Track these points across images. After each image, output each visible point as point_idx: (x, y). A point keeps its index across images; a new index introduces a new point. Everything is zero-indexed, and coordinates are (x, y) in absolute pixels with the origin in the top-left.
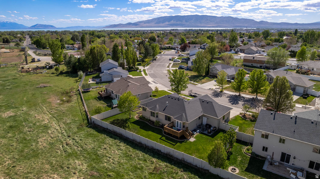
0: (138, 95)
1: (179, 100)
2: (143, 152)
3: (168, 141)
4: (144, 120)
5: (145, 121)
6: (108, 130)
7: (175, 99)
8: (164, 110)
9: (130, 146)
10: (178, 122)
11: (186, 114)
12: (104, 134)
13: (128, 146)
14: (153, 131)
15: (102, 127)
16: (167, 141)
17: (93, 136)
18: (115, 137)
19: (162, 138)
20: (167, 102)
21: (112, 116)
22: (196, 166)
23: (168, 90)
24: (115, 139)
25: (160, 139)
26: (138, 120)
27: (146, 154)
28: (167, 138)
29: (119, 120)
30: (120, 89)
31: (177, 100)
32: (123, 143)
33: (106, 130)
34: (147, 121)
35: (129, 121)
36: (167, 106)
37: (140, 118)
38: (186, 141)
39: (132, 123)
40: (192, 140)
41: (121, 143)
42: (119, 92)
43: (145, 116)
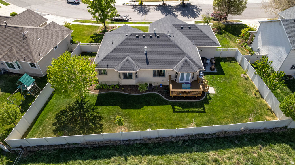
0: (55, 48)
1: (158, 37)
2: (183, 152)
3: (190, 110)
4: (108, 90)
5: (111, 90)
6: (71, 147)
7: (151, 37)
8: (148, 63)
9: (150, 153)
10: (183, 74)
11: (188, 57)
12: (76, 160)
14: (149, 104)
15: (51, 146)
16: (186, 110)
18: (104, 152)
19: (176, 110)
20: (146, 47)
21: (42, 110)
22: (265, 129)
23: (75, 21)
24: (108, 156)
25: (174, 112)
26: (99, 95)
27: (191, 152)
28: (182, 105)
29: (65, 111)
30: (11, 50)
31: (154, 37)
32: (132, 156)
33: (67, 147)
34: (117, 89)
35: (87, 104)
36: (146, 54)
37: (97, 88)
38: (208, 95)
39: (98, 107)
40: (212, 90)
41: (129, 158)
42: (15, 56)
43: (105, 82)
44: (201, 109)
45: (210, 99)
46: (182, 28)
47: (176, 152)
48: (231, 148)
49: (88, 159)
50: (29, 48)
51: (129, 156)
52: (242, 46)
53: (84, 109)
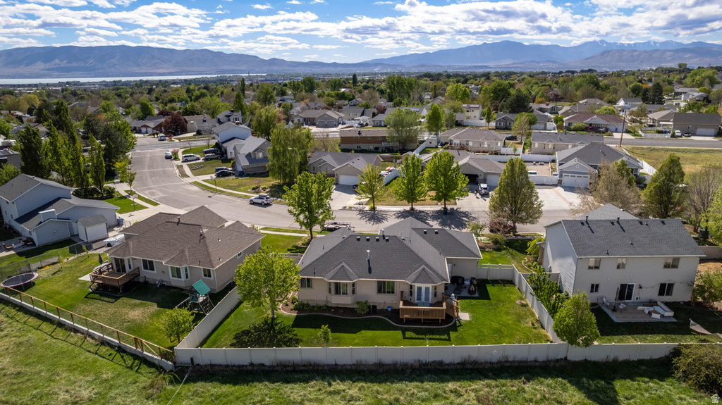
0: (239, 255)
1: (387, 240)
2: (411, 381)
4: (312, 311)
5: (316, 312)
6: (255, 368)
8: (370, 272)
9: (364, 380)
10: (419, 289)
11: (427, 265)
12: (261, 382)
13: (361, 384)
14: (369, 329)
15: (228, 366)
16: (422, 336)
17: (231, 398)
18: (301, 376)
19: (407, 336)
20: (368, 251)
24: (306, 381)
25: (404, 338)
26: (297, 316)
27: (422, 382)
28: (417, 332)
29: (248, 331)
30: (183, 251)
31: (381, 240)
32: (338, 381)
33: (250, 368)
34: (324, 311)
35: (279, 325)
36: (369, 260)
37: (295, 309)
38: (457, 322)
39: (296, 329)
40: (464, 316)
41: (333, 383)
42: (186, 260)
43: (308, 300)
44: (445, 337)
45: (461, 325)
46: (425, 233)
47: (401, 380)
48: (480, 379)
49: (277, 382)
50: (207, 250)
51: (335, 381)
52: (529, 267)
53: (274, 330)
